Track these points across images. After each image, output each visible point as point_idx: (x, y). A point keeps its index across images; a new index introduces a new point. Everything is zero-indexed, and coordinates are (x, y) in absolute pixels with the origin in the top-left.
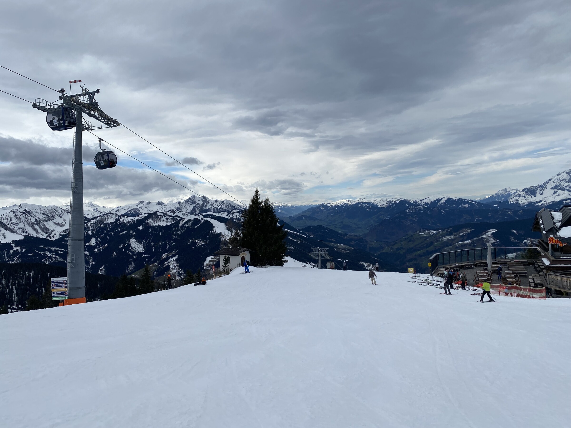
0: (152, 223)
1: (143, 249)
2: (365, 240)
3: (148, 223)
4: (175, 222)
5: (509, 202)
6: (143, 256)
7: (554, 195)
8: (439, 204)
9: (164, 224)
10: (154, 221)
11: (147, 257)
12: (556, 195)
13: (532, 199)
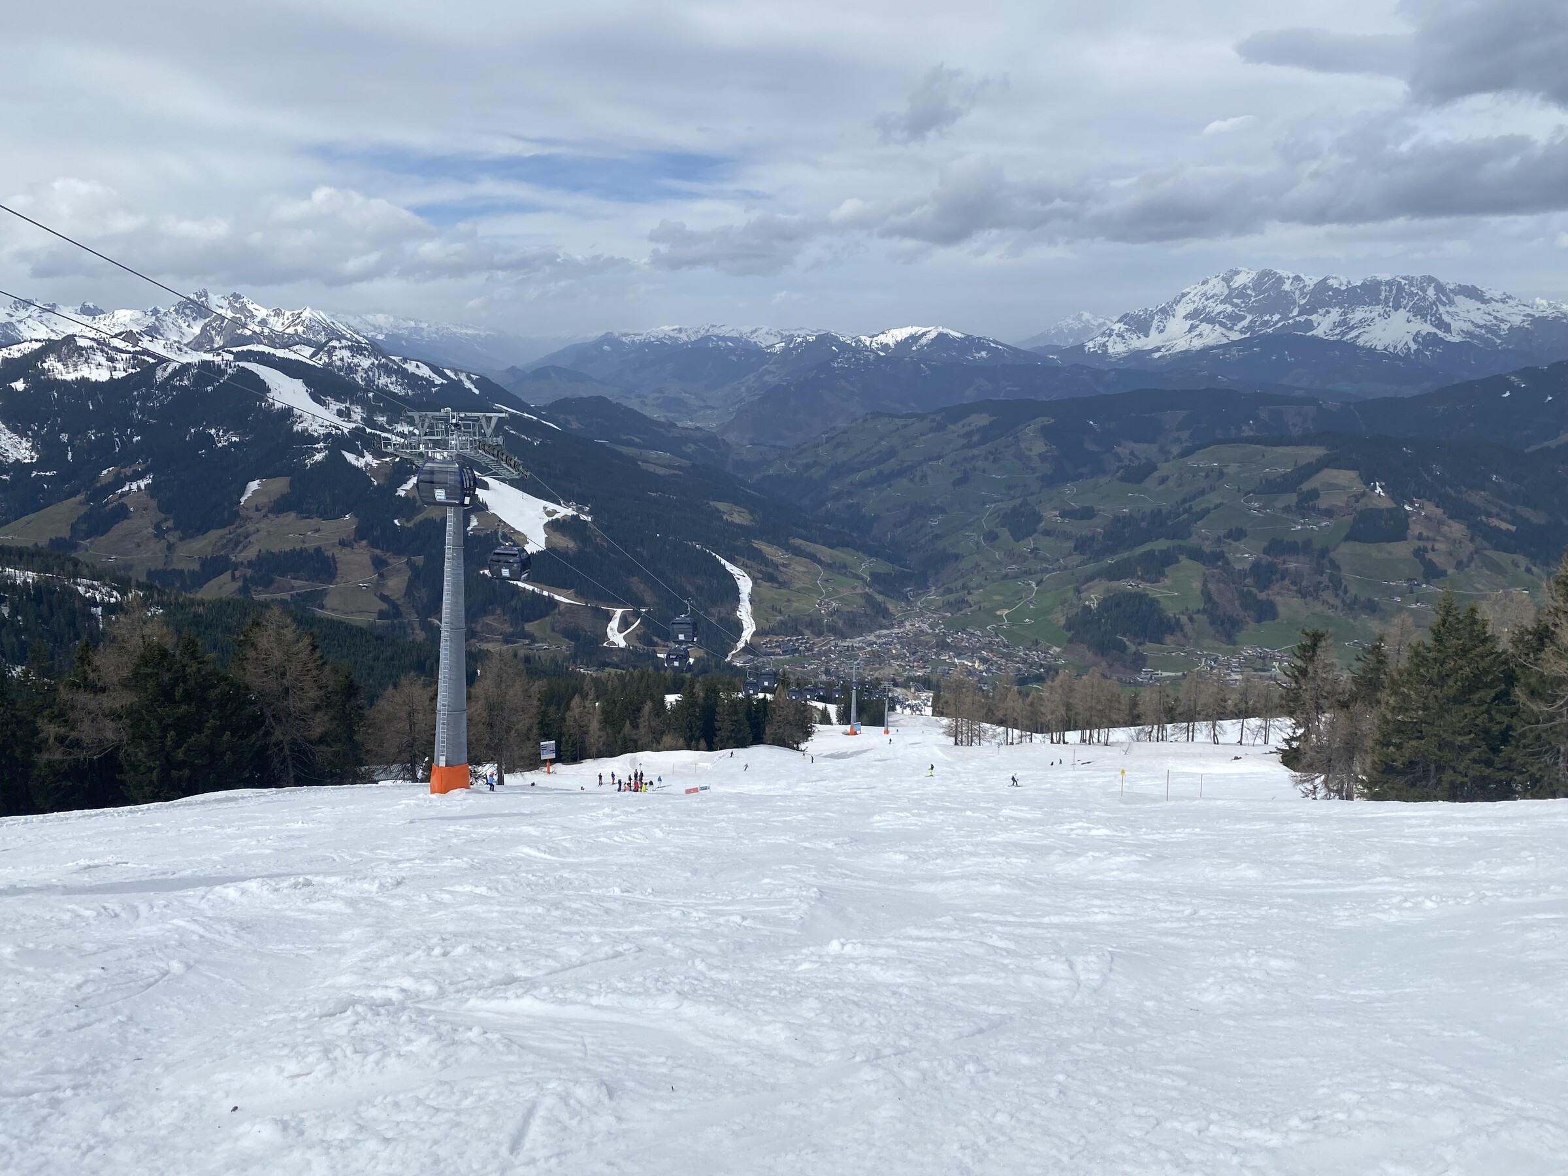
0: (61, 371)
1: (33, 454)
2: (723, 440)
3: (44, 372)
4: (138, 370)
5: (1086, 349)
6: (33, 475)
7: (1190, 336)
8: (914, 348)
9: (102, 375)
10: (66, 366)
11: (48, 480)
12: (1194, 334)
13: (1138, 343)
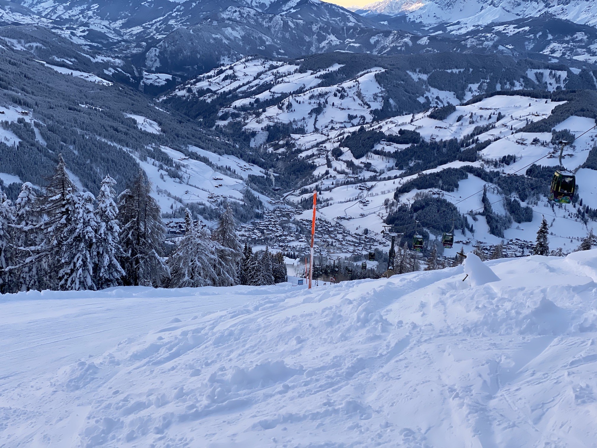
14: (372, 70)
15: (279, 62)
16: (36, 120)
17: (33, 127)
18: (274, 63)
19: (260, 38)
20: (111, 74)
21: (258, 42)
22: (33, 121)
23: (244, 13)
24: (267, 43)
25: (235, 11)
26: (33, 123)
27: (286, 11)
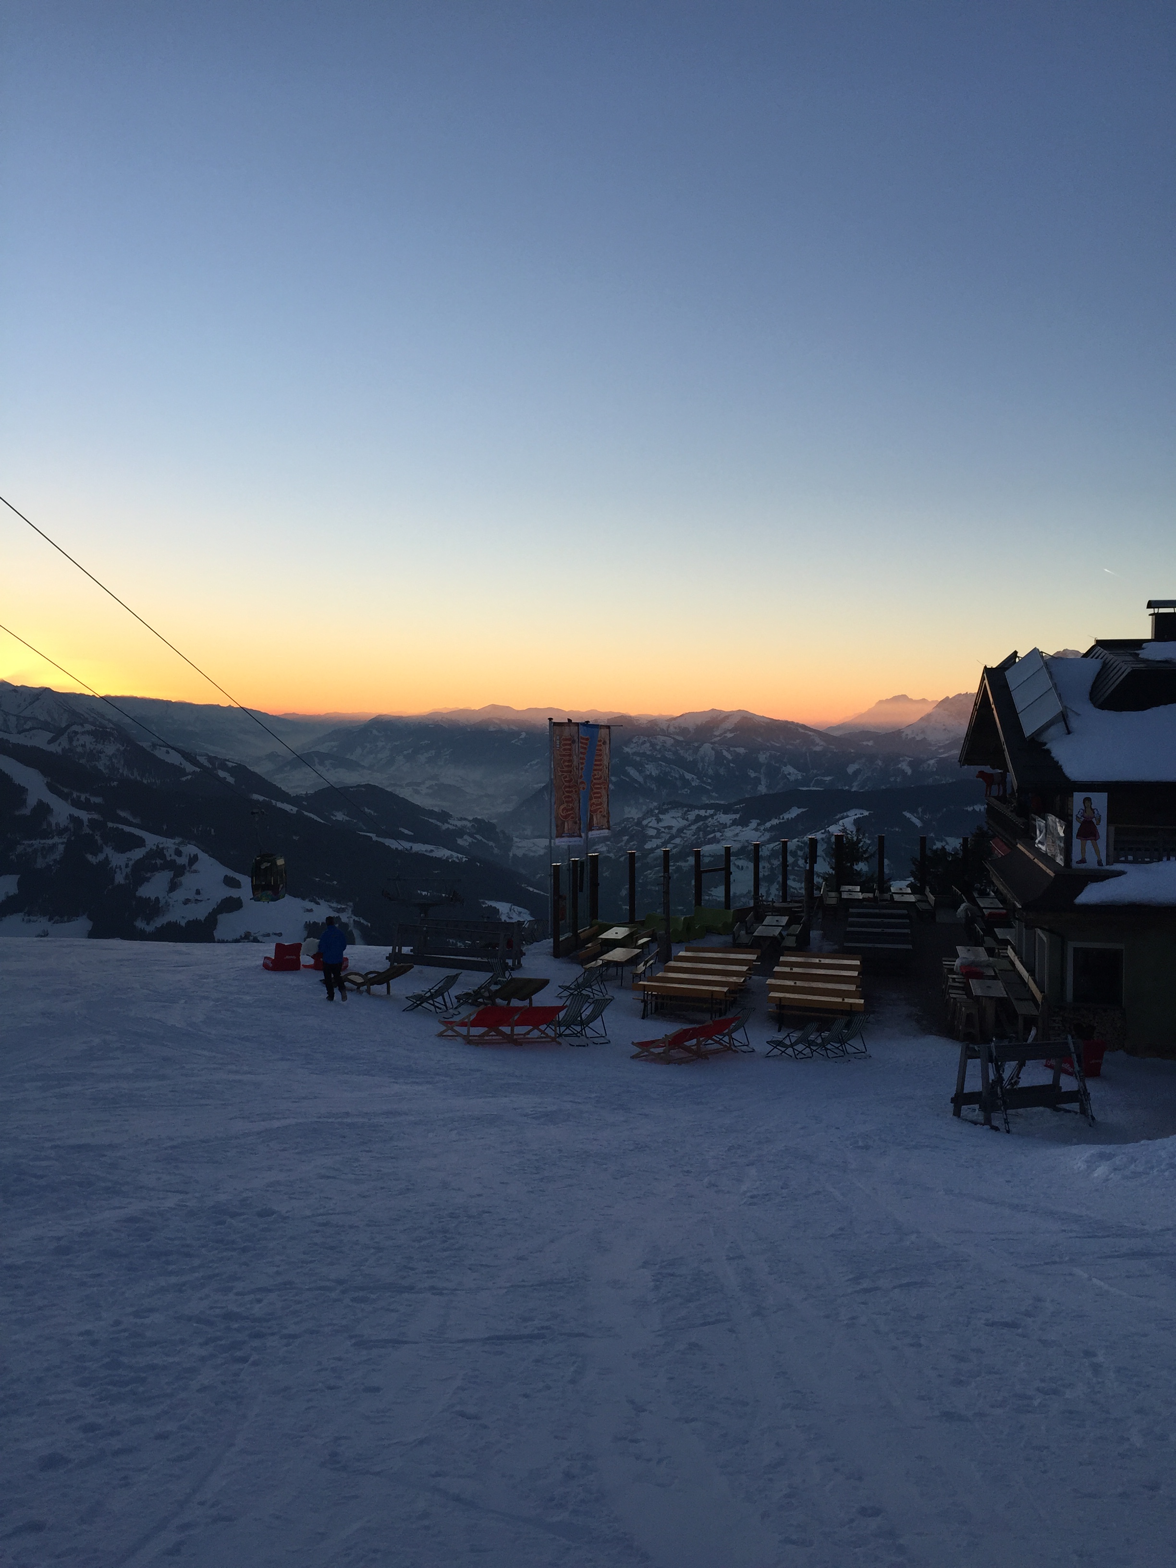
2: (503, 832)
5: (904, 736)
8: (716, 733)
14: (849, 813)
15: (708, 811)
16: (356, 919)
17: (351, 927)
18: (702, 813)
19: (682, 777)
20: (468, 844)
21: (679, 783)
22: (352, 920)
23: (657, 745)
24: (693, 784)
25: (644, 743)
26: (352, 921)
27: (719, 736)
